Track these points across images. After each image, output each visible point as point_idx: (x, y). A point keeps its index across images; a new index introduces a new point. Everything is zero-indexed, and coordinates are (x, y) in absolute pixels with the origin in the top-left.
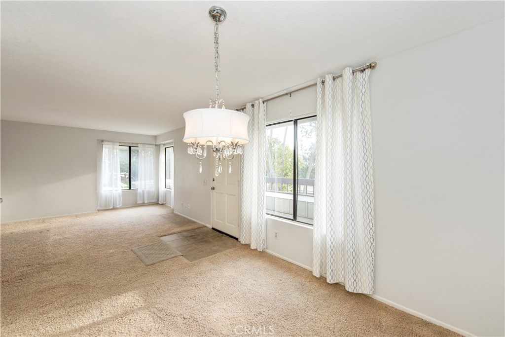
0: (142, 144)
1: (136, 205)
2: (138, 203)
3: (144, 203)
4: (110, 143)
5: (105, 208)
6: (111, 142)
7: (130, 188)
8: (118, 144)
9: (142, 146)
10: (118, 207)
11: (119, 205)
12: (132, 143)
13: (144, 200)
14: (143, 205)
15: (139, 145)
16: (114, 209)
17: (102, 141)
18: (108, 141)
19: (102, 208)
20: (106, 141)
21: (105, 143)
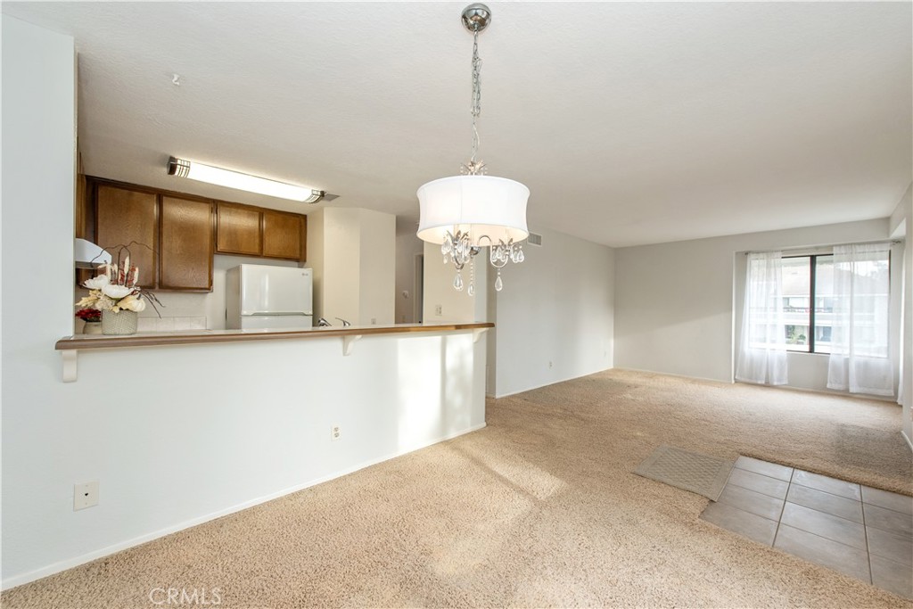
0: (845, 245)
1: (822, 391)
2: (828, 386)
3: (847, 390)
4: (761, 255)
5: (748, 380)
6: (763, 252)
7: (812, 350)
8: (780, 255)
9: (843, 250)
10: (775, 383)
11: (779, 380)
12: (817, 248)
13: (847, 382)
14: (845, 394)
15: (835, 250)
16: (768, 386)
17: (747, 254)
18: (758, 253)
19: (743, 379)
20: (753, 252)
21: (752, 256)
